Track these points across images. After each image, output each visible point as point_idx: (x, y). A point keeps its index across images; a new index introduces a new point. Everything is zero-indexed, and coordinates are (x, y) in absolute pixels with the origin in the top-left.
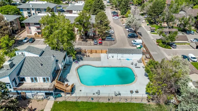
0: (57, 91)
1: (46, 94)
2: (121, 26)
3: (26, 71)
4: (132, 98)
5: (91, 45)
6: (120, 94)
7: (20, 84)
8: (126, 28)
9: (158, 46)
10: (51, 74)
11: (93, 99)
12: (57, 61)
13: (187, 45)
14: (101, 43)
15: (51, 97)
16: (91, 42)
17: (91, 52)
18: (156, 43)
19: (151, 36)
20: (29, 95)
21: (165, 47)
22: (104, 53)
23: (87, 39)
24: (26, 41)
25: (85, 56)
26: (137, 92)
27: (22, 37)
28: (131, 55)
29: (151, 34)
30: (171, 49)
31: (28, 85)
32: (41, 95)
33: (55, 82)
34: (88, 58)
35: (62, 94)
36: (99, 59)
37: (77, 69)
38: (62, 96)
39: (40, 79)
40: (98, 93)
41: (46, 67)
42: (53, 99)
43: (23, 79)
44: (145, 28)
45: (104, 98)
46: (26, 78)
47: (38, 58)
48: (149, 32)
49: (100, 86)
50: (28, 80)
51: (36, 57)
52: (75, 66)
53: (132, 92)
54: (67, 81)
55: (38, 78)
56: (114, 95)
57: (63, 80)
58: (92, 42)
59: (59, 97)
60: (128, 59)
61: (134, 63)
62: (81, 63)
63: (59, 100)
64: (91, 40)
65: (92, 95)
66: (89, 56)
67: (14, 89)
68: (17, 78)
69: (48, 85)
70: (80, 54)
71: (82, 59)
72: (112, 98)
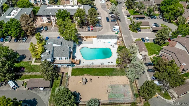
0: (73, 64)
1: (68, 65)
2: (106, 12)
3: (56, 54)
4: (109, 66)
5: (86, 31)
6: (103, 64)
8: (110, 14)
9: (130, 30)
11: (90, 67)
12: (70, 48)
13: (148, 29)
14: (92, 30)
15: (70, 66)
16: (85, 28)
17: (87, 37)
18: (129, 28)
19: (126, 21)
21: (134, 31)
22: (95, 38)
23: (83, 25)
24: (42, 29)
25: (83, 41)
26: (112, 62)
27: (38, 25)
28: (111, 40)
29: (127, 19)
30: (137, 32)
31: (58, 61)
32: (65, 66)
33: (71, 60)
34: (85, 41)
35: (75, 65)
36: (92, 43)
37: (80, 50)
38: (75, 66)
40: (93, 63)
41: (66, 52)
42: (71, 67)
44: (123, 13)
45: (96, 66)
46: (57, 58)
47: (60, 47)
48: (126, 17)
49: (94, 60)
51: (59, 47)
52: (78, 48)
53: (109, 63)
54: (76, 58)
55: (63, 58)
56: (100, 65)
57: (74, 57)
58: (87, 29)
59: (74, 66)
60: (109, 42)
61: (112, 45)
62: (82, 46)
63: (74, 68)
64: (86, 26)
65: (89, 65)
66: (86, 41)
68: (52, 58)
69: (68, 61)
70: (80, 39)
71: (82, 43)
72: (100, 66)
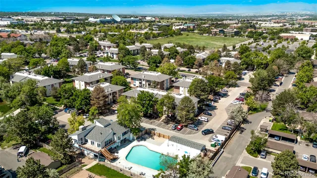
1: (95, 155)
7: (85, 144)
10: (104, 142)
12: (115, 134)
17: (160, 135)
20: (86, 152)
25: (151, 138)
30: (256, 157)
31: (88, 146)
32: (92, 155)
33: (103, 149)
34: (152, 140)
37: (133, 147)
38: (105, 161)
39: (96, 144)
41: (103, 136)
42: (98, 161)
43: (87, 141)
47: (103, 128)
48: (259, 131)
50: (89, 141)
51: (101, 127)
54: (118, 153)
55: (95, 142)
59: (102, 161)
60: (186, 152)
62: (142, 143)
63: (101, 163)
66: (154, 139)
67: (79, 146)
68: (83, 138)
70: (149, 135)
71: (145, 140)
72: (135, 175)
